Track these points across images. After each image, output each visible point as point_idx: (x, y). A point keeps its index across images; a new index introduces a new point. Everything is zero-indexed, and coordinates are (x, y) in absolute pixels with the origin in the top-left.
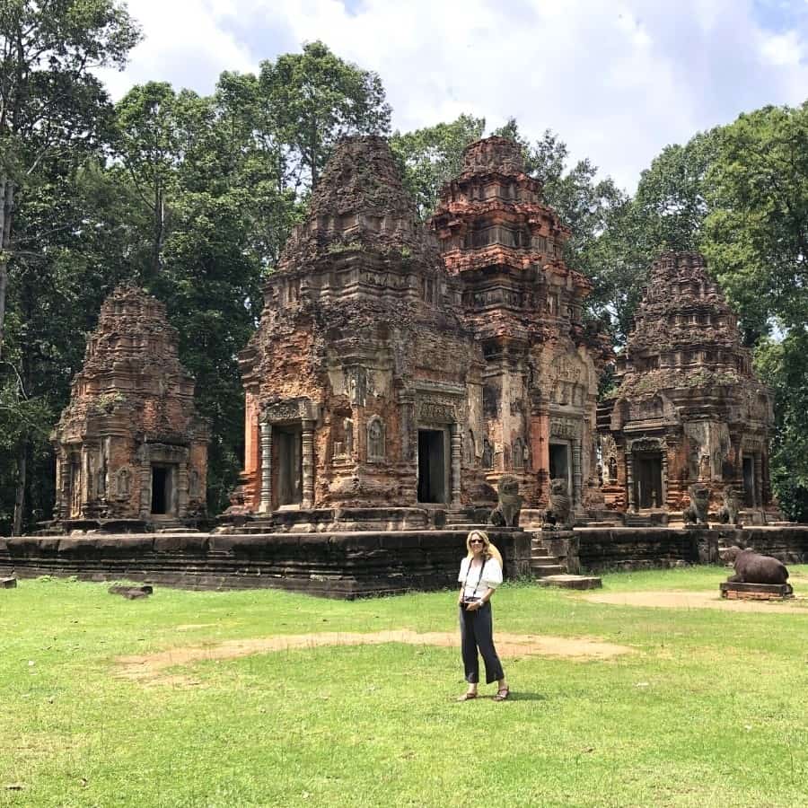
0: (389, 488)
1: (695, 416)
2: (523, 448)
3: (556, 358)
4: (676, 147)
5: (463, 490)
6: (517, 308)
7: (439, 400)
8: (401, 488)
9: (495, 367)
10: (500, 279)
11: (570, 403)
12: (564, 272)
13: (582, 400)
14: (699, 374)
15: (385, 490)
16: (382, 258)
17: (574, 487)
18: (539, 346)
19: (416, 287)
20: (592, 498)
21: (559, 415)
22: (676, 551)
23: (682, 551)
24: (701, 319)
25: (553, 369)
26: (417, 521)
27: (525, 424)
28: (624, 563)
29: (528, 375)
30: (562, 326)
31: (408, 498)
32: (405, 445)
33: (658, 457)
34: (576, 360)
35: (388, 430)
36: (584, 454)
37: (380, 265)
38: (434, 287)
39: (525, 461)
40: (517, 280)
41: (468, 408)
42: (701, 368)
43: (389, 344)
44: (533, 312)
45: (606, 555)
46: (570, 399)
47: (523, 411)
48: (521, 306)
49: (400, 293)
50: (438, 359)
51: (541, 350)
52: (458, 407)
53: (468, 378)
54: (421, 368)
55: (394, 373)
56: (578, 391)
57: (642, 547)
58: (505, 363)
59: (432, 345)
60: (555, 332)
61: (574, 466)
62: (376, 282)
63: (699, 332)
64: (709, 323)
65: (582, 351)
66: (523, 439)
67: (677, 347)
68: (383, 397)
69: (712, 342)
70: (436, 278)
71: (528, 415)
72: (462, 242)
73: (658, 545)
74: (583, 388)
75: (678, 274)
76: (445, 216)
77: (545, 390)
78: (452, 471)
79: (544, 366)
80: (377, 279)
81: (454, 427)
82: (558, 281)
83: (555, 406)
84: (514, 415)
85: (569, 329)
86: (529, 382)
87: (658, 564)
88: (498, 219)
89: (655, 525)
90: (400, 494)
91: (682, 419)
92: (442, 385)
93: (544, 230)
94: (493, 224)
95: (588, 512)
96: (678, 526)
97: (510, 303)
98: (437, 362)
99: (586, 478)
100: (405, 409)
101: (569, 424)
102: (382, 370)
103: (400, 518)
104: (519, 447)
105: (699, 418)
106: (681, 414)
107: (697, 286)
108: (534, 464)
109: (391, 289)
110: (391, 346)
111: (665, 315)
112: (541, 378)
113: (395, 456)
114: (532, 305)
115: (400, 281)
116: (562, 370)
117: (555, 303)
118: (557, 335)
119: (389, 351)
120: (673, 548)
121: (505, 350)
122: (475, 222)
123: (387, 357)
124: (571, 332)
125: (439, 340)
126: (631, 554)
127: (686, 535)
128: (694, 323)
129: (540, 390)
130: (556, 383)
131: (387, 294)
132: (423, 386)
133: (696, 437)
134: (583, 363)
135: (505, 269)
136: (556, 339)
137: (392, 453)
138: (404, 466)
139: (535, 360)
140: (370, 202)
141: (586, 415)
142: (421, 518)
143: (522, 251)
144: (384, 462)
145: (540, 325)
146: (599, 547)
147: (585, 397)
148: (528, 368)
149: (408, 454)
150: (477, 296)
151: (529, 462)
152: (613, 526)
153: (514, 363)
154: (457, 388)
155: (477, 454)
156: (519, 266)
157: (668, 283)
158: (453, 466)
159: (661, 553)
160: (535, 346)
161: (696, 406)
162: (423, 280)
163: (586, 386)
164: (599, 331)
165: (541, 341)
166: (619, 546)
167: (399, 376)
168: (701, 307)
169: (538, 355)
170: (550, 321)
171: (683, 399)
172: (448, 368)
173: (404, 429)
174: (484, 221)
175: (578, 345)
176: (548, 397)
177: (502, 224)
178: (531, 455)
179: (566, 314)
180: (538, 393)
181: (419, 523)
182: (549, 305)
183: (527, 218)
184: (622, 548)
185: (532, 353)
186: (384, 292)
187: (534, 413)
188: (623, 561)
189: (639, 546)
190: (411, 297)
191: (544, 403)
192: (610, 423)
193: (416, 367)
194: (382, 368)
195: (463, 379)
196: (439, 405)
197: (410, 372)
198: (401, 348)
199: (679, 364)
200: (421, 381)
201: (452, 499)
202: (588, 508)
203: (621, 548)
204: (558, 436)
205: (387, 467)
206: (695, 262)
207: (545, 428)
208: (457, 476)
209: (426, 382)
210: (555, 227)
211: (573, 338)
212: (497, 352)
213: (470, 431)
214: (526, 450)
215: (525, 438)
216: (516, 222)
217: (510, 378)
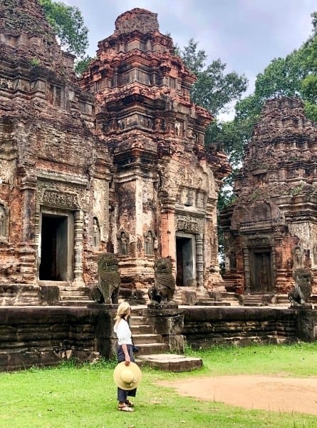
0: (8, 265)
1: (297, 218)
2: (154, 239)
3: (181, 168)
4: (280, 59)
5: (86, 270)
6: (150, 130)
7: (62, 188)
8: (20, 265)
9: (130, 174)
10: (136, 106)
11: (194, 205)
12: (189, 103)
13: (204, 203)
14: (300, 186)
15: (4, 267)
16: (13, 66)
17: (198, 272)
18: (167, 158)
19: (43, 91)
20: (214, 282)
21: (184, 213)
22: (283, 328)
23: (288, 329)
24: (300, 144)
25: (178, 176)
26: (31, 296)
27: (156, 220)
28: (233, 340)
29: (158, 180)
30: (186, 144)
31: (25, 275)
32: (25, 226)
33: (268, 251)
34: (198, 170)
35: (12, 212)
36: (206, 245)
37: (11, 72)
38: (62, 93)
39: (155, 250)
40: (150, 108)
41: (93, 198)
42: (301, 181)
43: (13, 136)
44: (164, 134)
45: (216, 332)
46: (194, 201)
47: (154, 210)
48: (154, 128)
49: (30, 97)
50: (62, 152)
51: (168, 161)
52: (82, 196)
53: (92, 172)
54: (45, 160)
55: (18, 162)
56: (200, 196)
57: (251, 325)
58: (138, 171)
59: (56, 140)
60: (182, 149)
61: (197, 256)
62: (9, 87)
63: (299, 154)
64: (306, 147)
65: (204, 164)
66: (153, 232)
67: (281, 165)
68: (8, 184)
69: (309, 162)
70: (64, 87)
71: (158, 212)
72: (110, 83)
73: (266, 323)
74: (205, 193)
75: (281, 113)
76: (97, 64)
77: (172, 192)
78: (75, 252)
79: (171, 174)
80: (10, 84)
81: (77, 213)
82: (183, 110)
83: (181, 206)
84: (146, 213)
85: (192, 146)
86: (159, 186)
87: (265, 341)
88: (136, 63)
89: (266, 305)
90: (18, 271)
91: (287, 221)
92: (66, 175)
93: (174, 73)
94: (132, 67)
95: (209, 293)
96: (285, 307)
97: (144, 125)
98: (61, 155)
99: (208, 265)
100: (26, 194)
101: (193, 221)
102: (9, 160)
103: (14, 294)
104: (150, 239)
105: (300, 220)
106: (286, 217)
107: (296, 121)
108: (162, 253)
109: (21, 92)
110: (14, 138)
111: (272, 142)
112: (168, 183)
113: (17, 236)
114: (162, 128)
115: (30, 86)
116: (186, 178)
117: (182, 128)
118: (182, 150)
119: (14, 143)
120: (279, 326)
121: (138, 161)
122: (119, 67)
123: (11, 148)
124: (194, 149)
125: (63, 136)
126: (240, 331)
127: (291, 314)
128: (296, 148)
129: (167, 193)
130: (181, 188)
131: (17, 96)
132: (45, 174)
133: (298, 234)
134: (205, 173)
135: (140, 99)
136: (181, 154)
137: (14, 234)
138: (24, 246)
139: (163, 169)
140: (10, 25)
141: (208, 215)
142: (35, 294)
143: (155, 88)
144: (6, 241)
145: (169, 142)
146: (209, 325)
147: (206, 201)
148: (158, 175)
149: (27, 235)
150: (119, 122)
151: (158, 251)
152: (229, 304)
153: (145, 170)
154: (80, 178)
155: (102, 239)
156: (152, 97)
157: (273, 120)
158: (76, 248)
159: (269, 330)
160: (164, 158)
161: (297, 210)
162: (52, 87)
163: (207, 191)
164: (218, 150)
165: (168, 155)
166: (228, 324)
167: (21, 165)
168: (300, 136)
169: (166, 165)
170: (176, 140)
171: (287, 205)
172: (72, 161)
173: (24, 212)
174: (125, 66)
175: (200, 159)
176: (174, 199)
177: (139, 67)
178: (160, 246)
179: (191, 136)
180: (165, 194)
181: (33, 299)
182: (177, 129)
183: (159, 63)
184: (232, 326)
185: (161, 163)
186: (15, 94)
187: (162, 211)
188: (232, 338)
189: (248, 324)
190: (39, 99)
191: (171, 204)
192: (230, 225)
193: (39, 158)
194: (7, 158)
195: (87, 172)
196: (61, 193)
197: (32, 162)
198: (24, 140)
199: (284, 179)
200: (44, 170)
201: (74, 277)
202: (210, 290)
203: (230, 326)
204: (184, 231)
205: (8, 246)
206: (294, 105)
207: (171, 223)
208: (79, 257)
209: (49, 171)
210: (183, 71)
211: (196, 154)
212: (131, 161)
213: (96, 218)
214: (156, 241)
215: (155, 231)
216: (150, 66)
217: (143, 183)
